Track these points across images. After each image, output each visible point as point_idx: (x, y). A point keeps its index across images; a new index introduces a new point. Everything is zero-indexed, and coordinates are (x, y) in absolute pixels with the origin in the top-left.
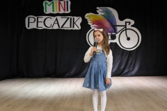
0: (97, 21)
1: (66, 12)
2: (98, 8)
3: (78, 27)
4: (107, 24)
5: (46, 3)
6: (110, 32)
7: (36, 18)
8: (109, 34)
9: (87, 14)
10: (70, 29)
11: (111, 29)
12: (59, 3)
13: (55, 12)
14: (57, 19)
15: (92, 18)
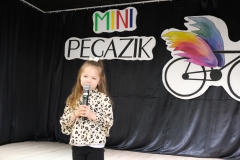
0: (183, 43)
1: (129, 29)
2: (186, 18)
3: (147, 55)
4: (204, 50)
5: (97, 15)
6: (209, 65)
7: (80, 40)
8: (207, 68)
9: (166, 32)
10: (133, 59)
11: (212, 58)
12: (118, 13)
13: (111, 31)
14: (112, 42)
15: (174, 38)
